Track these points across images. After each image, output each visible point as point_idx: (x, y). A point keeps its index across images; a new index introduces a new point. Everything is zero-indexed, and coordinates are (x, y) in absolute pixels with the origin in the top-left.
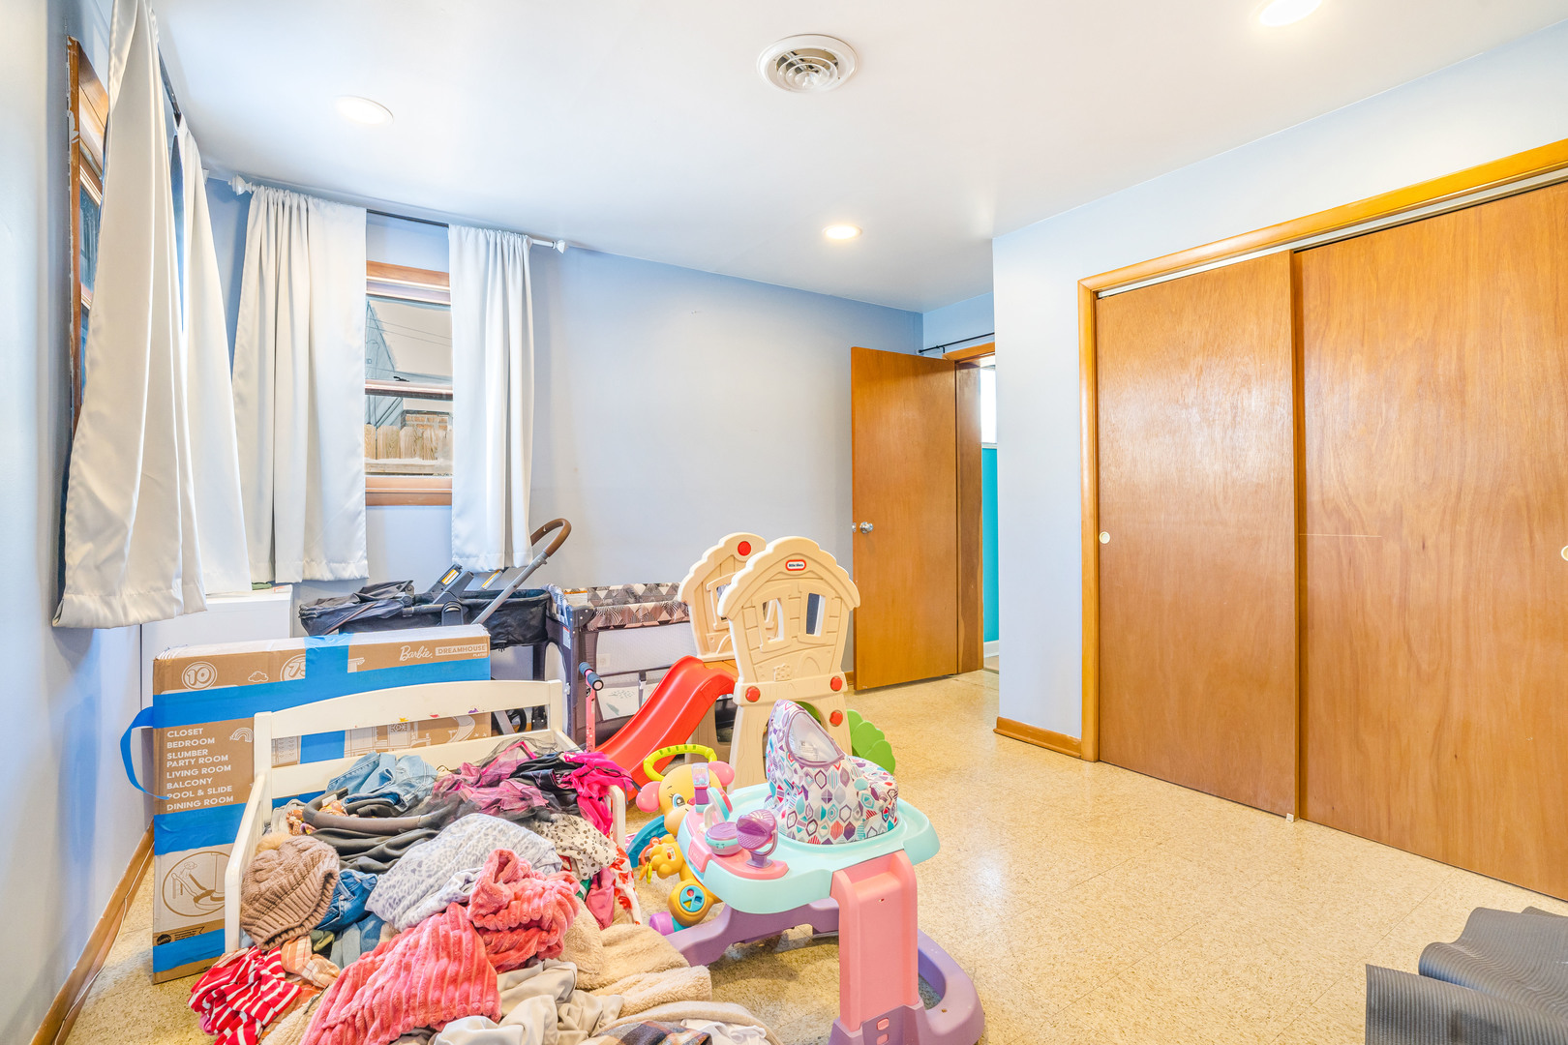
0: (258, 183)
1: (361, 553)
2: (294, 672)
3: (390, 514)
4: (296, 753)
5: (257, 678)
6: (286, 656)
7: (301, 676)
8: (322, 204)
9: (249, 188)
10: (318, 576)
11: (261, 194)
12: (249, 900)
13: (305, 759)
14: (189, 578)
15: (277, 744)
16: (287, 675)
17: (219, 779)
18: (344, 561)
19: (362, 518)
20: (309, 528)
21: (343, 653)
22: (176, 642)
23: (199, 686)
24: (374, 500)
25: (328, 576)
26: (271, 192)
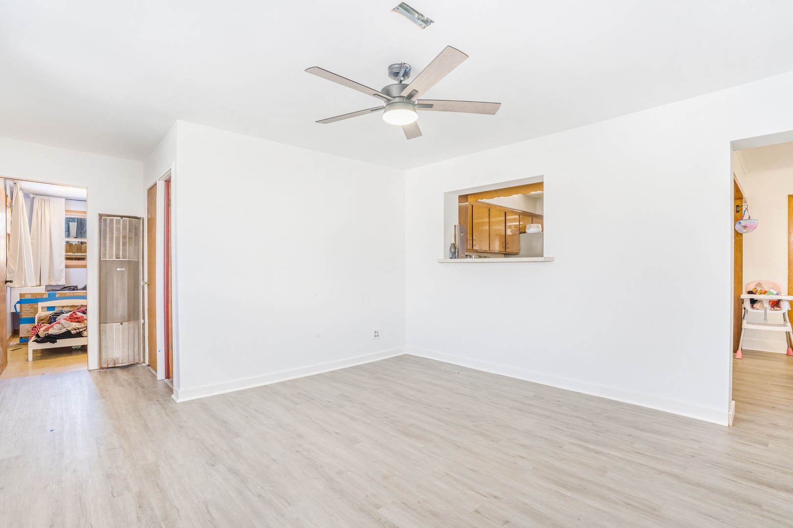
0: (36, 195)
1: (64, 279)
2: (46, 296)
3: (72, 270)
4: (46, 310)
5: (39, 297)
6: (44, 294)
7: (47, 297)
8: (53, 198)
9: (34, 196)
10: (52, 284)
11: (37, 197)
12: (38, 320)
13: (48, 311)
14: (25, 281)
15: (42, 308)
16: (44, 297)
17: (31, 313)
18: (59, 281)
19: (64, 271)
20: (50, 273)
21: (55, 294)
22: (24, 291)
23: (28, 298)
24: (67, 267)
25: (55, 284)
26: (40, 197)
